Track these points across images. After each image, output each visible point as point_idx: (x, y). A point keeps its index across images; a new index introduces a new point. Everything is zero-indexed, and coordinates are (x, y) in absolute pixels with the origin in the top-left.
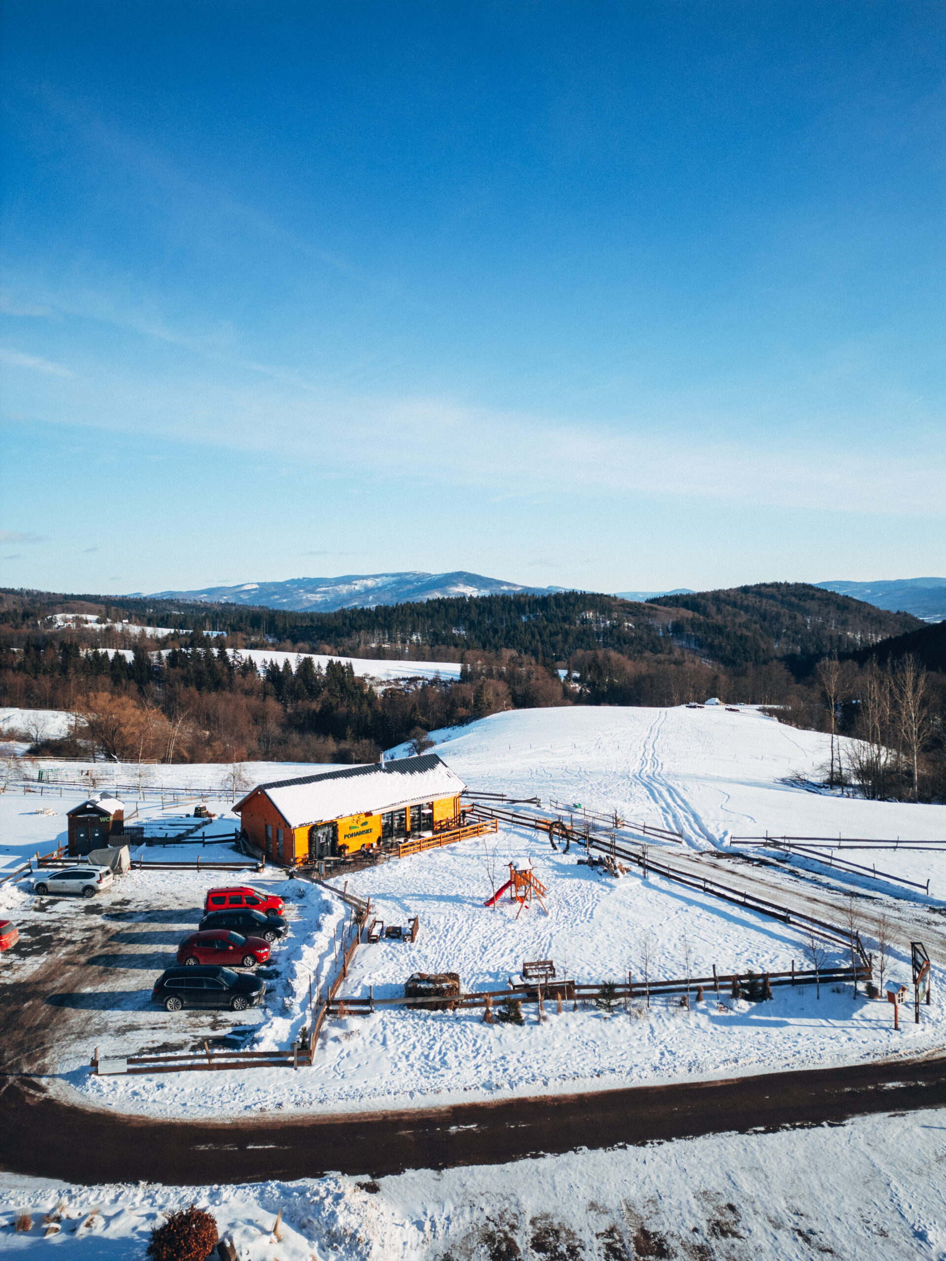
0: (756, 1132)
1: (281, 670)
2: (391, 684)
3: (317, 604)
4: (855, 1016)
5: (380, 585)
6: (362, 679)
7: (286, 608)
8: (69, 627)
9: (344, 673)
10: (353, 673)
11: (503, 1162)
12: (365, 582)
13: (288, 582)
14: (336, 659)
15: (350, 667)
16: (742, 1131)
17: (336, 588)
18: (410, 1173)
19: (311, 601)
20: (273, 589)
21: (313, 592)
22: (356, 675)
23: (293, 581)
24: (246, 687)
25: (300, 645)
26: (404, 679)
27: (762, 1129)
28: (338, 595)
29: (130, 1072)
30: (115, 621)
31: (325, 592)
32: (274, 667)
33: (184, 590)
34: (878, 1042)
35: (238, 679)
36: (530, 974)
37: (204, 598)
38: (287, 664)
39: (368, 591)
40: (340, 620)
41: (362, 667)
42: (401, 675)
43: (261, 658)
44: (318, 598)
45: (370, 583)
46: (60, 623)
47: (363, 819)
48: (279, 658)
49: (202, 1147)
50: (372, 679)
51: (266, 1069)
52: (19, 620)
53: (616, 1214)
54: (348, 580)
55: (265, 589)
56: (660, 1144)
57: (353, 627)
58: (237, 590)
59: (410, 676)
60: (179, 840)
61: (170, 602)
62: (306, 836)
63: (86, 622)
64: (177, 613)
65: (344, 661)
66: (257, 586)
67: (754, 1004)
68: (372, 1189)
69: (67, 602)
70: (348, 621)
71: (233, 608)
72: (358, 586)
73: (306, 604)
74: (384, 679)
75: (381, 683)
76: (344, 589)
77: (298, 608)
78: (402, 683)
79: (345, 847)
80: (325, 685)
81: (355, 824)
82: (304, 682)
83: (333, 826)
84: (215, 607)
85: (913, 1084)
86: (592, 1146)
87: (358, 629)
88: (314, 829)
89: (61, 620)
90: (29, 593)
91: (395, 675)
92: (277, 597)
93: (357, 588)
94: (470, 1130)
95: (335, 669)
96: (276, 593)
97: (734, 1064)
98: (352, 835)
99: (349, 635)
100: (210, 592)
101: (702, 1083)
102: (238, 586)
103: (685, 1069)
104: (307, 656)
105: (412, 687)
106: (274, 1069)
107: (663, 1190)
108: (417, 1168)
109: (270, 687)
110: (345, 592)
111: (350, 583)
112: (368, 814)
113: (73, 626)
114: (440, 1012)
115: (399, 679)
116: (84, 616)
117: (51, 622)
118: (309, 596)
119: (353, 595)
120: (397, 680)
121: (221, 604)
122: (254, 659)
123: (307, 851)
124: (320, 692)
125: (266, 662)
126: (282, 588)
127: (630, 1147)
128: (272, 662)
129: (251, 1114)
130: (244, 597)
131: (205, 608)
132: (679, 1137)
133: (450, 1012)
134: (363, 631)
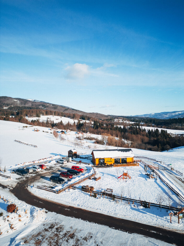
0: (112, 228)
1: (151, 131)
2: (176, 135)
3: (167, 117)
4: (165, 217)
5: (183, 113)
6: (169, 134)
7: (160, 118)
8: (117, 122)
9: (165, 132)
10: (167, 132)
11: (66, 216)
12: (179, 112)
13: (161, 113)
14: (163, 129)
15: (166, 131)
16: (110, 227)
17: (172, 114)
18: (53, 213)
19: (166, 117)
20: (158, 114)
21: (166, 115)
22: (168, 133)
23: (162, 113)
24: (143, 134)
25: (159, 126)
26: (180, 134)
27: (114, 228)
28: (172, 115)
29: (37, 188)
30: (125, 121)
31: (169, 115)
32: (149, 130)
33: (140, 115)
34: (163, 223)
35: (141, 132)
36: (108, 190)
37: (144, 116)
38: (152, 130)
39: (179, 114)
40: (169, 121)
41: (169, 131)
42: (179, 133)
43: (147, 128)
44: (167, 116)
45: (180, 113)
46: (115, 121)
47: (110, 159)
48: (151, 128)
49: (35, 200)
50: (172, 134)
51: (52, 193)
52: (109, 120)
53: (72, 230)
54: (175, 112)
55: (156, 114)
56: (93, 223)
57: (172, 122)
58: (150, 115)
59: (181, 134)
60: (85, 158)
61: (136, 117)
62: (98, 160)
63: (120, 121)
64: (137, 119)
65: (165, 129)
66: (154, 114)
67: (144, 208)
68: (46, 212)
69: (118, 117)
70: (171, 121)
71: (148, 118)
72: (177, 113)
73: (165, 117)
74: (175, 134)
75: (174, 135)
76: (174, 114)
77: (163, 118)
78: (179, 135)
79: (106, 163)
80: (160, 134)
81: (108, 160)
82: (155, 134)
83: (104, 159)
84: (145, 118)
85: (159, 233)
86: (82, 219)
87: (173, 123)
88: (100, 159)
89: (116, 120)
90: (112, 116)
91: (177, 133)
92: (158, 116)
93: (177, 114)
94: (68, 210)
95: (163, 131)
96: (158, 115)
97: (124, 216)
98: (108, 162)
99: (171, 124)
100: (145, 115)
101: (114, 217)
102: (151, 114)
103: (113, 214)
104: (157, 128)
105: (181, 136)
106: (54, 193)
107: (84, 230)
108: (55, 212)
109: (148, 135)
110: (174, 115)
111: (175, 113)
112: (111, 158)
113: (117, 121)
114: (86, 192)
115: (178, 134)
116: (120, 120)
117: (114, 121)
118: (165, 116)
119: (176, 115)
120: (178, 135)
121: (146, 117)
122: (145, 129)
123: (98, 163)
124: (159, 136)
125: (147, 129)
126: (159, 114)
127: (88, 222)
128: (149, 129)
129: (45, 198)
130: (152, 116)
131: (143, 118)
132: (97, 223)
133: (87, 193)
134: (174, 124)
